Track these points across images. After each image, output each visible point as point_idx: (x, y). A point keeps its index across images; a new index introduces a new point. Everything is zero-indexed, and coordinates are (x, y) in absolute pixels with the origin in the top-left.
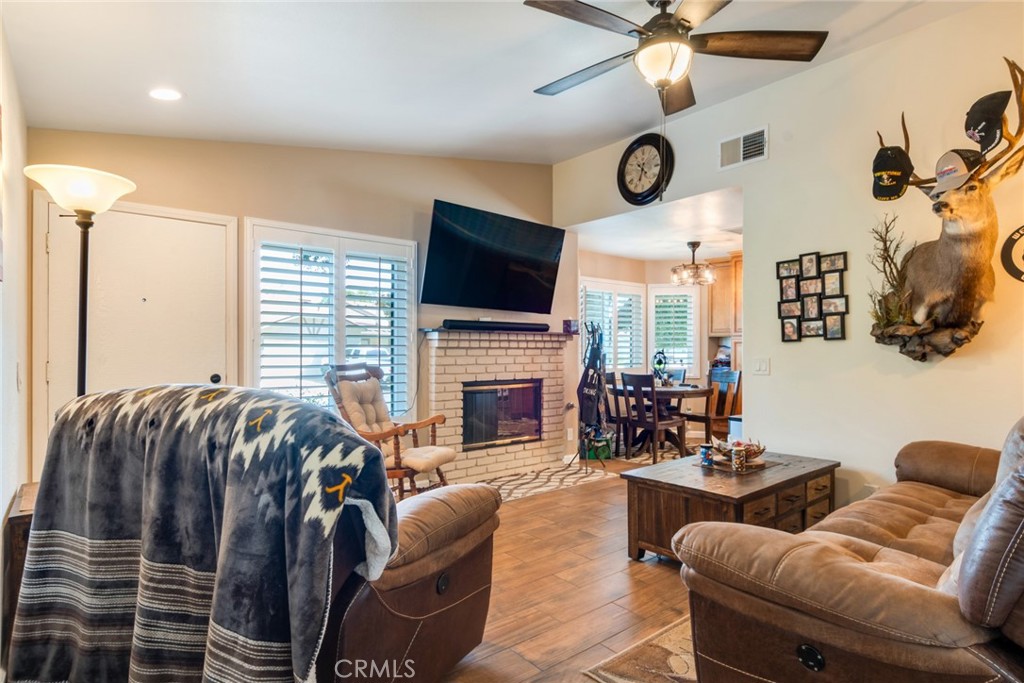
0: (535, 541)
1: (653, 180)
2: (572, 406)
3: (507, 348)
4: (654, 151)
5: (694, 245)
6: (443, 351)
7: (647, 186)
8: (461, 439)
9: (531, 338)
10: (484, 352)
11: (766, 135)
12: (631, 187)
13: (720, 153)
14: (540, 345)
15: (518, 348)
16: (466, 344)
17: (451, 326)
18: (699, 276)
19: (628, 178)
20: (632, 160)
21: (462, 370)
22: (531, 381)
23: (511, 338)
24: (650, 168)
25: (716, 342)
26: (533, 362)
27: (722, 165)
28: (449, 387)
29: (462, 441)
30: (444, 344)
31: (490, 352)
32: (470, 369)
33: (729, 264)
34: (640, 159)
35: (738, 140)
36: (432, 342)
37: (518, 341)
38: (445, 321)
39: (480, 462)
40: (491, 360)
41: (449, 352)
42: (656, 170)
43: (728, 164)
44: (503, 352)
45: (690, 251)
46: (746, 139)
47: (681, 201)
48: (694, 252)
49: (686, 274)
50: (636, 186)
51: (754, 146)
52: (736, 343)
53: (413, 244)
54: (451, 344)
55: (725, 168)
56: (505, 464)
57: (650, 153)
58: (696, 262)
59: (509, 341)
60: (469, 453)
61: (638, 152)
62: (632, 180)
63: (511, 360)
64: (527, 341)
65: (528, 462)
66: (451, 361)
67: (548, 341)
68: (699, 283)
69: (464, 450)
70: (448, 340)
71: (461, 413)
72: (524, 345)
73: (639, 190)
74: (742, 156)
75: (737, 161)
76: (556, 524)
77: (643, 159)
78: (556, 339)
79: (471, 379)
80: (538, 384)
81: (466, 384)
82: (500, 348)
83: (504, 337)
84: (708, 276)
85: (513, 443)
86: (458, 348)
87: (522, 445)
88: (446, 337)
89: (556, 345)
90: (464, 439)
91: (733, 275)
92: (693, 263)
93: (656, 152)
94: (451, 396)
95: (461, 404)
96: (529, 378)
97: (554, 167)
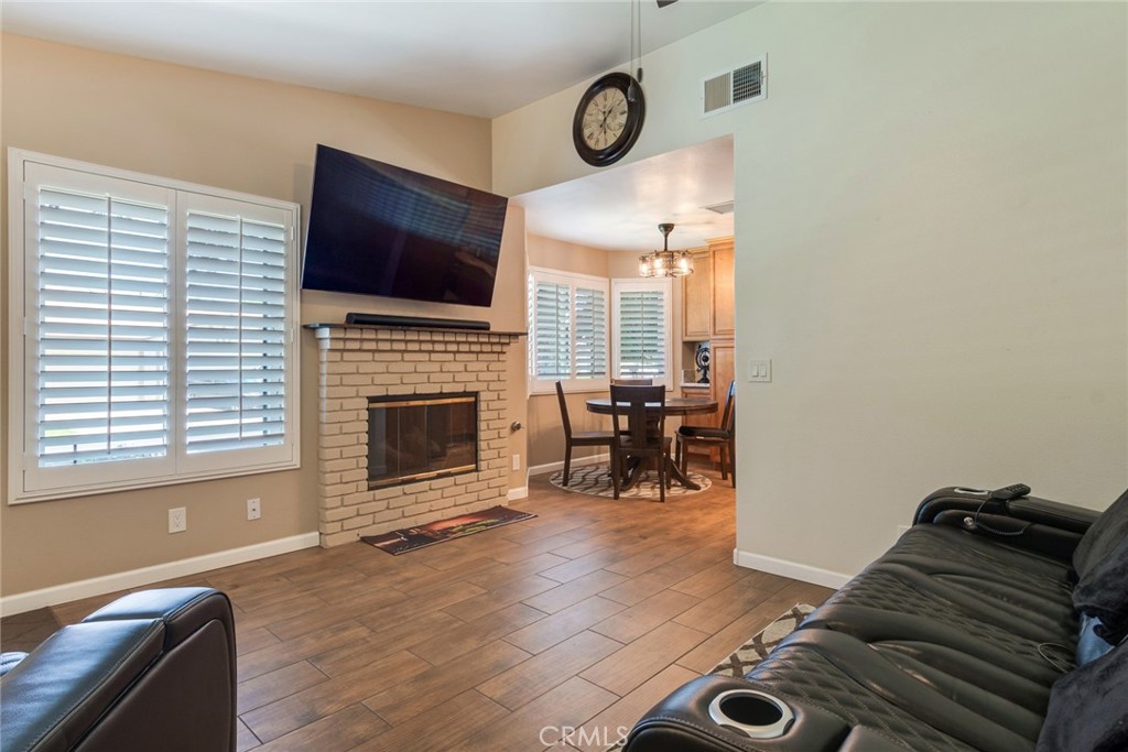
0: (456, 625)
1: (619, 133)
2: (519, 427)
3: (430, 352)
4: (619, 95)
5: (667, 228)
6: (339, 354)
7: (612, 140)
8: (365, 473)
9: (464, 339)
10: (398, 356)
11: (763, 69)
12: (591, 144)
13: (703, 96)
14: (476, 348)
15: (446, 352)
16: (372, 346)
17: (356, 321)
18: (671, 267)
19: (586, 132)
20: (591, 108)
21: (367, 380)
22: (465, 394)
23: (435, 338)
24: (615, 117)
25: (693, 348)
26: (466, 370)
27: (706, 111)
28: (348, 404)
29: (366, 476)
30: (340, 345)
31: (407, 356)
32: (379, 379)
33: (706, 256)
34: (601, 107)
35: (727, 75)
36: (325, 341)
37: (446, 343)
38: (349, 315)
39: (393, 503)
40: (409, 367)
41: (347, 356)
42: (623, 119)
43: (716, 108)
44: (425, 357)
45: (661, 235)
46: (738, 74)
47: (652, 159)
48: (666, 236)
49: (659, 263)
50: (598, 141)
51: (747, 83)
52: (715, 348)
53: (294, 207)
54: (350, 345)
55: (708, 114)
56: (428, 504)
57: (615, 96)
58: (669, 249)
59: (433, 342)
60: (377, 492)
61: (599, 98)
62: (592, 134)
63: (436, 367)
64: (458, 343)
65: (460, 500)
66: (351, 368)
67: (486, 343)
68: (672, 275)
69: (370, 489)
70: (345, 340)
71: (365, 438)
72: (453, 347)
73: (601, 146)
74: (732, 98)
75: (727, 103)
76: (489, 592)
77: (605, 107)
78: (496, 340)
79: (381, 392)
80: (472, 399)
81: (372, 400)
82: (420, 351)
83: (425, 337)
84: (684, 265)
85: (439, 476)
86: (360, 350)
87: (452, 478)
88: (342, 336)
89: (497, 348)
90: (369, 475)
91: (712, 267)
92: (666, 249)
93: (623, 96)
94: (352, 416)
95: (365, 426)
96: (462, 390)
97: (494, 120)
